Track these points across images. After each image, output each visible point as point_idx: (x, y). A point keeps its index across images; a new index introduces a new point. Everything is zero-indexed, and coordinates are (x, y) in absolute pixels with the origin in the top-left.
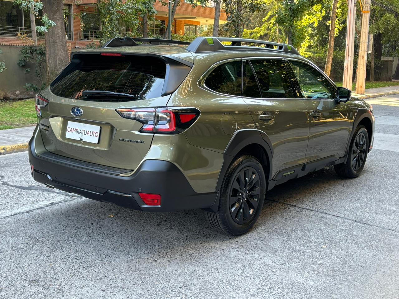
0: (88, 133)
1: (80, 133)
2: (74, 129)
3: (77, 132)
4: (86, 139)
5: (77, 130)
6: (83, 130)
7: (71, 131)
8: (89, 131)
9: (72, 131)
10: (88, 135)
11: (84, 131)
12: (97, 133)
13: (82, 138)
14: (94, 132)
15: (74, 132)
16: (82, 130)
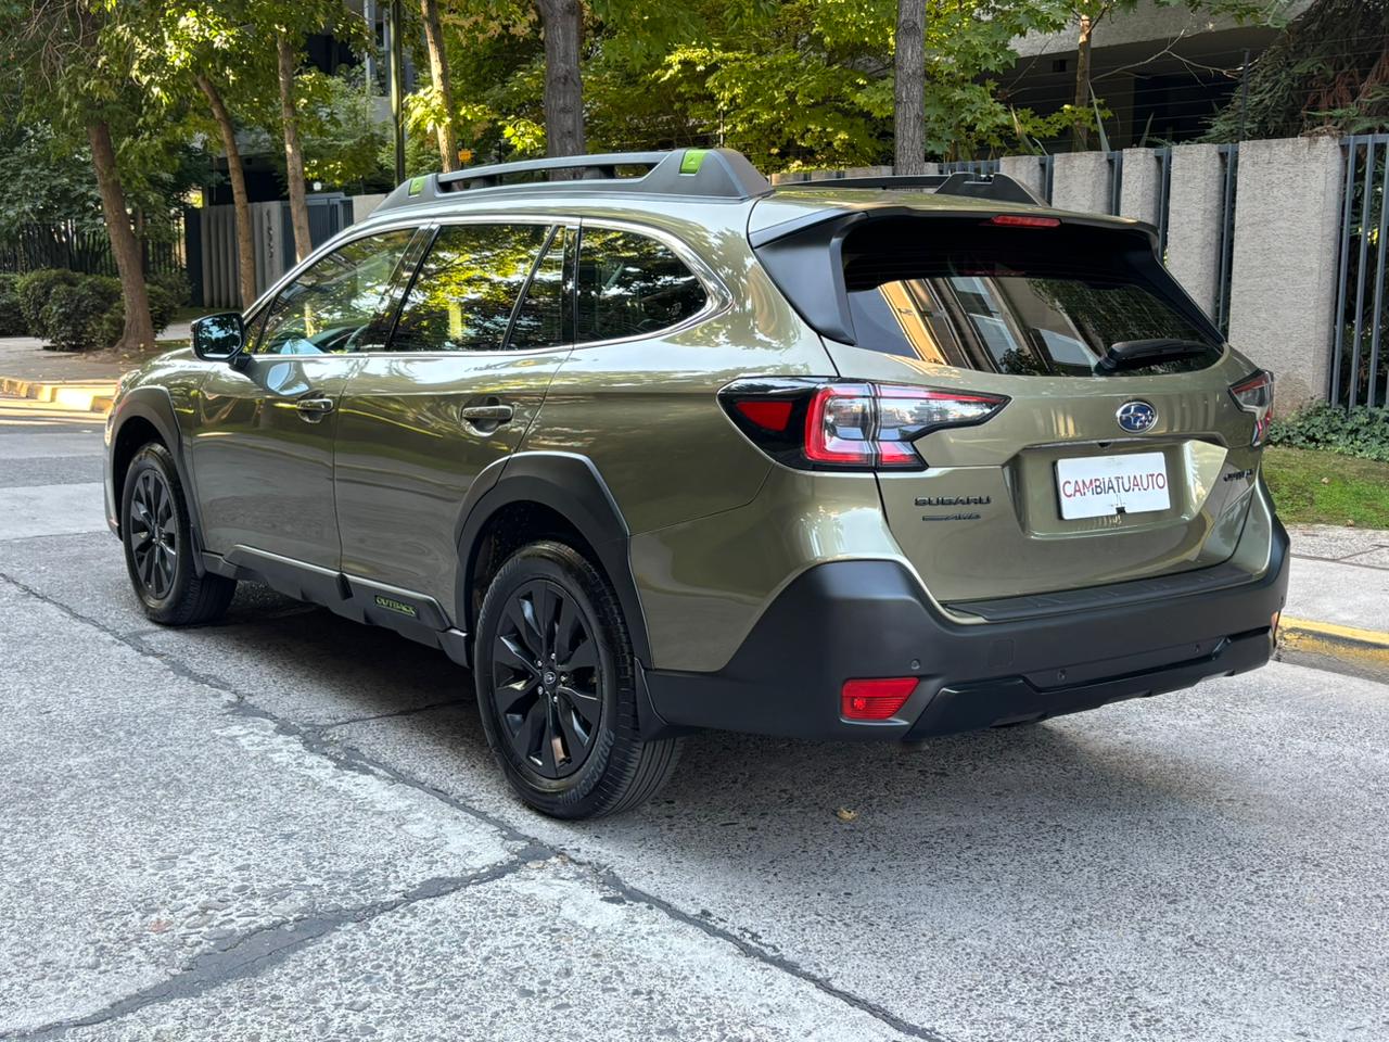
0: (1136, 483)
1: (1111, 491)
2: (1088, 483)
3: (1099, 490)
4: (1137, 503)
5: (1098, 483)
6: (1117, 478)
7: (1076, 491)
8: (1135, 477)
9: (1079, 491)
10: (1137, 488)
11: (1120, 481)
12: (1160, 477)
13: (1120, 506)
14: (1152, 475)
15: (1089, 494)
16: (1113, 480)
